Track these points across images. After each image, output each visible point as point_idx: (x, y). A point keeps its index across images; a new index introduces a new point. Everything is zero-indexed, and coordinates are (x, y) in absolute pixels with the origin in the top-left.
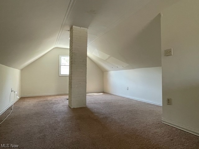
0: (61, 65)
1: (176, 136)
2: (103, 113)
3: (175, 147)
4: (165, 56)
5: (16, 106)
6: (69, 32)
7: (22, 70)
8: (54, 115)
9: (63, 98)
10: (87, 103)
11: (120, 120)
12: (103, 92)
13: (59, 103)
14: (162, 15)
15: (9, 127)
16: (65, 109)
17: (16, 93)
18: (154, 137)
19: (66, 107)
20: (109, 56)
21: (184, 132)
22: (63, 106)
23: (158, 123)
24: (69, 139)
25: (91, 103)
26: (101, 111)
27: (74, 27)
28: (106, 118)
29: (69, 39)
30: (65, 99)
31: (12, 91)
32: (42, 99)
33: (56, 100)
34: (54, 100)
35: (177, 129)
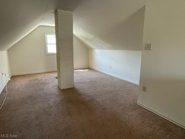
0: (47, 44)
1: (147, 118)
2: (89, 95)
3: (145, 129)
4: (145, 49)
5: (9, 88)
6: (54, 14)
7: (8, 51)
8: (46, 98)
9: (52, 76)
10: (74, 82)
11: (103, 103)
12: (89, 68)
13: (49, 83)
14: (147, 8)
15: (8, 114)
16: (55, 91)
17: (7, 75)
18: (130, 120)
19: (56, 88)
20: (94, 37)
21: (153, 114)
22: (53, 86)
23: (134, 105)
24: (62, 125)
25: (78, 82)
26: (87, 92)
27: (58, 10)
28: (92, 100)
29: (54, 19)
30: (54, 77)
31: (2, 74)
32: (32, 78)
33: (46, 78)
34: (44, 79)
35: (148, 111)
